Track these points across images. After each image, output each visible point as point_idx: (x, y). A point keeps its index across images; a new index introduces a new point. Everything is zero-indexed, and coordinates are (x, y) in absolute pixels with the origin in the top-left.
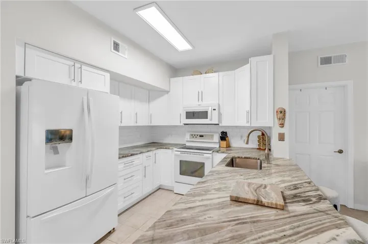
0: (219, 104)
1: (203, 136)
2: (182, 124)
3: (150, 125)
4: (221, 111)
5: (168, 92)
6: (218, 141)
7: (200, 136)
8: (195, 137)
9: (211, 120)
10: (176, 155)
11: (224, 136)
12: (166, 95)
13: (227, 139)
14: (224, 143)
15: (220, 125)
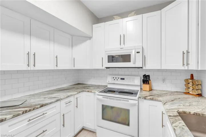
0: (143, 47)
1: (124, 79)
2: (104, 68)
3: (73, 68)
4: (145, 54)
5: (90, 38)
6: (139, 84)
7: (121, 79)
8: (116, 79)
9: (134, 63)
10: (98, 99)
11: (146, 80)
12: (89, 40)
13: (150, 82)
14: (146, 87)
15: (144, 68)
